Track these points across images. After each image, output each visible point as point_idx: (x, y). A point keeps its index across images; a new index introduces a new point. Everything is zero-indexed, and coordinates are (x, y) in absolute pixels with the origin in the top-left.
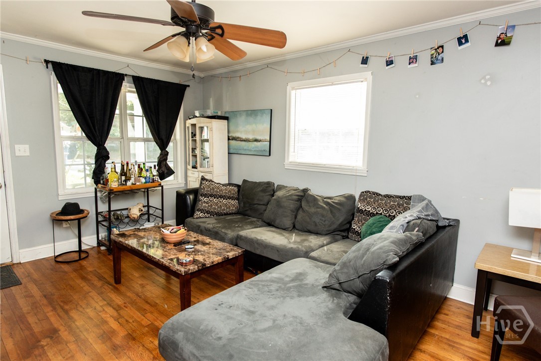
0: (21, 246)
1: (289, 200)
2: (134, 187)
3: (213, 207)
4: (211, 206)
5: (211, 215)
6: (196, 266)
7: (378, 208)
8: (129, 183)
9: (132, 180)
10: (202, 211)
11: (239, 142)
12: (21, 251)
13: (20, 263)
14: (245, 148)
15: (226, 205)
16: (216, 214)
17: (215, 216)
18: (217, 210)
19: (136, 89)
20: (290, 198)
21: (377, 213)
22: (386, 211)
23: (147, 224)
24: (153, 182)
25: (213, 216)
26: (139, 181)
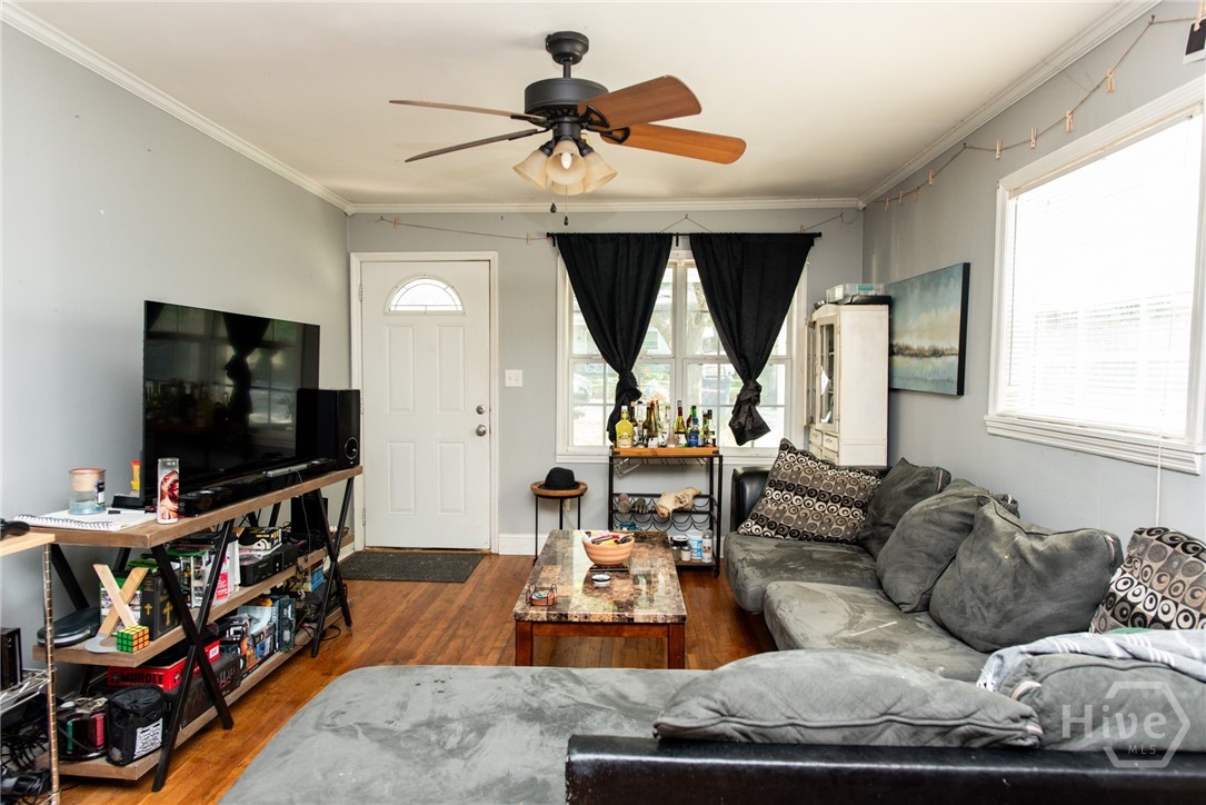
0: (504, 530)
1: (931, 522)
2: (662, 452)
3: (810, 521)
4: (784, 511)
5: (777, 533)
6: (545, 612)
7: (1164, 598)
8: (653, 443)
9: (659, 439)
10: (759, 520)
11: (907, 359)
12: (501, 535)
13: (498, 555)
14: (917, 374)
15: (820, 516)
16: (792, 533)
17: (788, 537)
18: (794, 521)
19: (695, 258)
20: (935, 516)
21: (1156, 620)
22: (1186, 619)
23: (692, 534)
24: (703, 446)
25: (785, 536)
26: (676, 442)
